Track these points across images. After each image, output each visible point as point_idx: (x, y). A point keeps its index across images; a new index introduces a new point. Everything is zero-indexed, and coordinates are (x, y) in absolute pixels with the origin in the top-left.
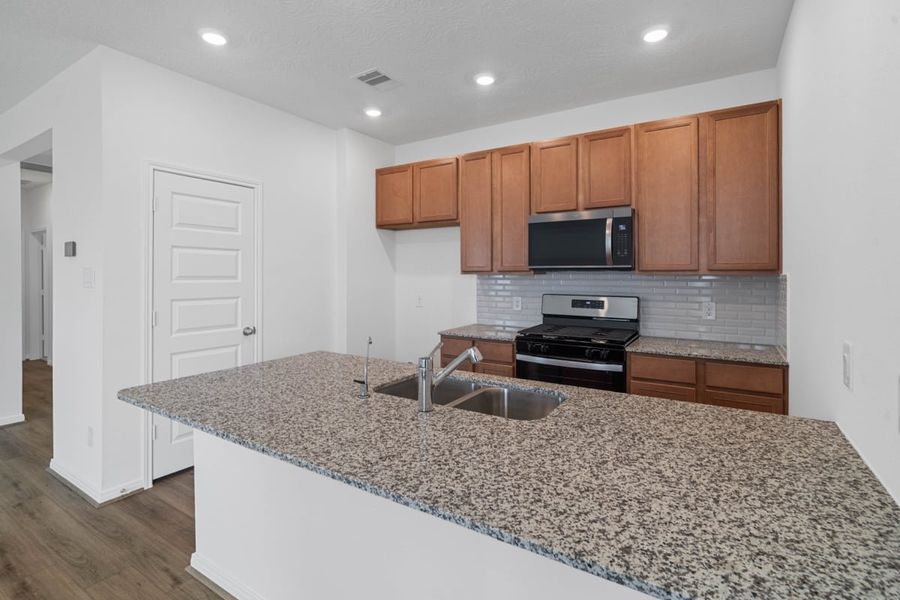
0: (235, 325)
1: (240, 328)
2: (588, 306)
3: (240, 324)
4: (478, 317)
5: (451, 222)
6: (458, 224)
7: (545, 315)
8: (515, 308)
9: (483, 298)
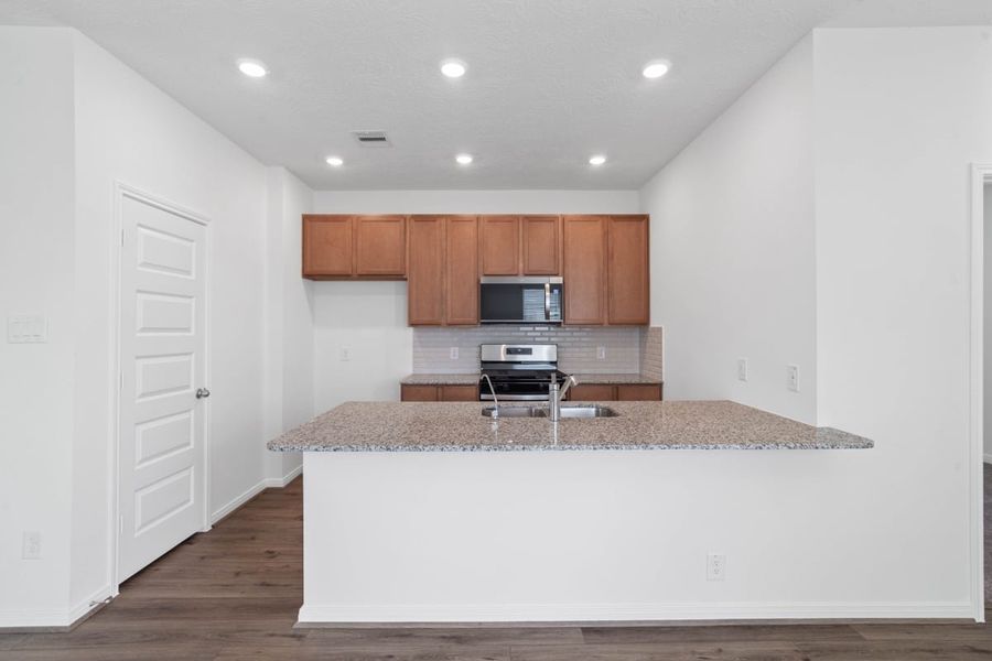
0: (188, 387)
1: (193, 390)
2: (519, 353)
3: (192, 386)
4: (414, 367)
5: (397, 277)
6: (406, 279)
7: (483, 362)
8: (452, 357)
9: (420, 349)
